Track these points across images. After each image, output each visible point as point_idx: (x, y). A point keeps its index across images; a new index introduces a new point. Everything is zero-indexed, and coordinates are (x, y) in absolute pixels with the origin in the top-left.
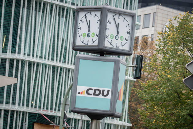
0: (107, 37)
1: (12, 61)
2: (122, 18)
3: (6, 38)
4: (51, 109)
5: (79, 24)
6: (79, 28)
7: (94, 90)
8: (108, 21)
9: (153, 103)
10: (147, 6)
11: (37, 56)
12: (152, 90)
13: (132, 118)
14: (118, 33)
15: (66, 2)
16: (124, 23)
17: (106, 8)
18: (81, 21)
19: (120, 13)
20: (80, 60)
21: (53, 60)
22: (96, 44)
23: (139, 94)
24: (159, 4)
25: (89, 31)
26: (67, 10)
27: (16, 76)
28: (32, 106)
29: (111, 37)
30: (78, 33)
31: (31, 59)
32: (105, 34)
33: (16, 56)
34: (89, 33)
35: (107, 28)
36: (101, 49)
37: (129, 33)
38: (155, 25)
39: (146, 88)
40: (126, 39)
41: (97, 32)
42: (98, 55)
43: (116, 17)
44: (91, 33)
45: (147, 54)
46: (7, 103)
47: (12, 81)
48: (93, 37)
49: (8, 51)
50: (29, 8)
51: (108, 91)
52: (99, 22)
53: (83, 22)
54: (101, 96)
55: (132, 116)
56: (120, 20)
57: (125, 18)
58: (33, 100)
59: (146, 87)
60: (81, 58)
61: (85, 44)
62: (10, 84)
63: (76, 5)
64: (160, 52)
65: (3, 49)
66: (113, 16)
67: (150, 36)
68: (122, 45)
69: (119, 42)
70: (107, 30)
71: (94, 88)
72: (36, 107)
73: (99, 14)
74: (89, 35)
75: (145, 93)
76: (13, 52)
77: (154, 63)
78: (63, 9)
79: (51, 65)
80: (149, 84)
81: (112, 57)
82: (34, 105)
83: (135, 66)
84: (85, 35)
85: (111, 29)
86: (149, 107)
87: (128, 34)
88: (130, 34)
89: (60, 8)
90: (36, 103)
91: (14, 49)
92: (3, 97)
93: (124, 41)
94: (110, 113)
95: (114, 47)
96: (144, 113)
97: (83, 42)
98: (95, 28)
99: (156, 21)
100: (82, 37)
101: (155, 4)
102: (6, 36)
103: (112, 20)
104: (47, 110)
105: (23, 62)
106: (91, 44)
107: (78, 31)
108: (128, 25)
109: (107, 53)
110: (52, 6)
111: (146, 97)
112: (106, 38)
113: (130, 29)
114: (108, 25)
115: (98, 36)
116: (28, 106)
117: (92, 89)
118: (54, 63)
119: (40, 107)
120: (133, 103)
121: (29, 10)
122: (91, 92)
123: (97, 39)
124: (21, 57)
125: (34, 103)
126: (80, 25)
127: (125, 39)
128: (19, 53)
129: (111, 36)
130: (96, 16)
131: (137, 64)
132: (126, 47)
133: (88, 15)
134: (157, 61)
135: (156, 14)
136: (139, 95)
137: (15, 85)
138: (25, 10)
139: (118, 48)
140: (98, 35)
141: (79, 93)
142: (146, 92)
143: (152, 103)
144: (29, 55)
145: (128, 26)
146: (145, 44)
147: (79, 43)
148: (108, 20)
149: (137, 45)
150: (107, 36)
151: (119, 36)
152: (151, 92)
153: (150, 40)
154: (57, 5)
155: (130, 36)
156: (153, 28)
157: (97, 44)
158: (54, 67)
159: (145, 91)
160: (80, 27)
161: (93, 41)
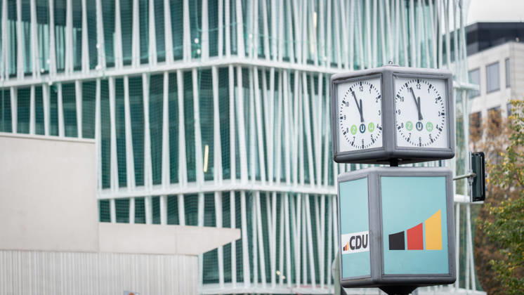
0: (399, 128)
1: (226, 195)
2: (424, 86)
3: (210, 150)
4: (318, 282)
5: (340, 109)
6: (342, 118)
8: (398, 96)
9: (520, 244)
10: (490, 46)
11: (274, 180)
12: (514, 218)
13: (488, 280)
14: (420, 118)
15: (320, 64)
16: (431, 96)
17: (389, 72)
18: (344, 102)
19: (419, 78)
21: (307, 182)
22: (379, 144)
23: (487, 231)
24: (515, 40)
25: (362, 120)
26: (324, 79)
27: (239, 225)
28: (277, 281)
29: (407, 127)
30: (340, 127)
31: (264, 186)
32: (395, 122)
33: (232, 185)
34: (362, 125)
35: (397, 110)
36: (391, 154)
38: (512, 83)
39: (502, 217)
40: (439, 127)
41: (378, 120)
42: (386, 166)
43: (413, 85)
44: (366, 123)
45: (502, 145)
46: (228, 280)
47: (231, 235)
48: (371, 131)
49: (215, 176)
50: (246, 84)
52: (379, 100)
53: (347, 104)
55: (487, 276)
56: (422, 91)
57: (431, 86)
58: (278, 268)
59: (502, 213)
61: (357, 147)
62: (228, 242)
63: (340, 66)
64: (519, 140)
65: (205, 173)
66: (406, 84)
67: (504, 108)
68: (432, 140)
69: (424, 135)
70: (397, 114)
72: (285, 281)
73: (377, 84)
74: (362, 129)
75: (501, 227)
76: (226, 176)
77: (512, 165)
78: (316, 79)
79: (305, 194)
80: (505, 207)
81: (414, 166)
82: (282, 278)
83: (471, 176)
84: (356, 130)
85: (405, 111)
86: (513, 255)
87: (442, 116)
88: (445, 116)
89: (308, 77)
90: (285, 274)
91: (227, 171)
92: (217, 270)
93: (435, 132)
95: (416, 146)
96: (504, 268)
97: (352, 144)
98: (373, 114)
99: (512, 76)
100: (349, 135)
101: (507, 41)
102: (209, 147)
103: (405, 93)
104: (309, 285)
105: (249, 195)
106: (369, 145)
107: (340, 123)
108: (439, 98)
109: (403, 160)
110: (292, 76)
111: (504, 235)
112: (398, 131)
113: (444, 105)
114: (399, 105)
115: (380, 129)
116: (269, 281)
118: (312, 189)
119: (294, 281)
120: (485, 249)
121: (247, 89)
123: (381, 134)
124: (244, 184)
125: (280, 273)
126: (343, 110)
127: (437, 127)
128: (238, 177)
129: (407, 125)
130: (372, 89)
131: (474, 171)
132: (440, 144)
133: (356, 88)
134: (516, 160)
135: (511, 61)
136: (488, 233)
137: (239, 243)
138: (240, 89)
139: (424, 147)
140: (380, 126)
142: (503, 225)
143: (517, 246)
144: (258, 178)
145: (438, 101)
146: (495, 126)
147: (345, 147)
148: (397, 93)
149: (480, 129)
150: (400, 125)
151: (424, 122)
152: (512, 224)
153: (504, 115)
154: (301, 73)
155: (445, 119)
156: (509, 90)
157: (381, 145)
158: (312, 197)
159: (501, 223)
160: (343, 116)
161: (373, 141)
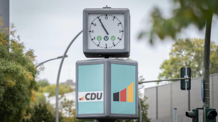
7: (91, 94)
20: (79, 66)
37: (122, 31)
51: (101, 93)
54: (96, 100)
60: (79, 64)
71: (91, 92)
94: (104, 115)
117: (89, 94)
122: (89, 97)
141: (80, 99)
